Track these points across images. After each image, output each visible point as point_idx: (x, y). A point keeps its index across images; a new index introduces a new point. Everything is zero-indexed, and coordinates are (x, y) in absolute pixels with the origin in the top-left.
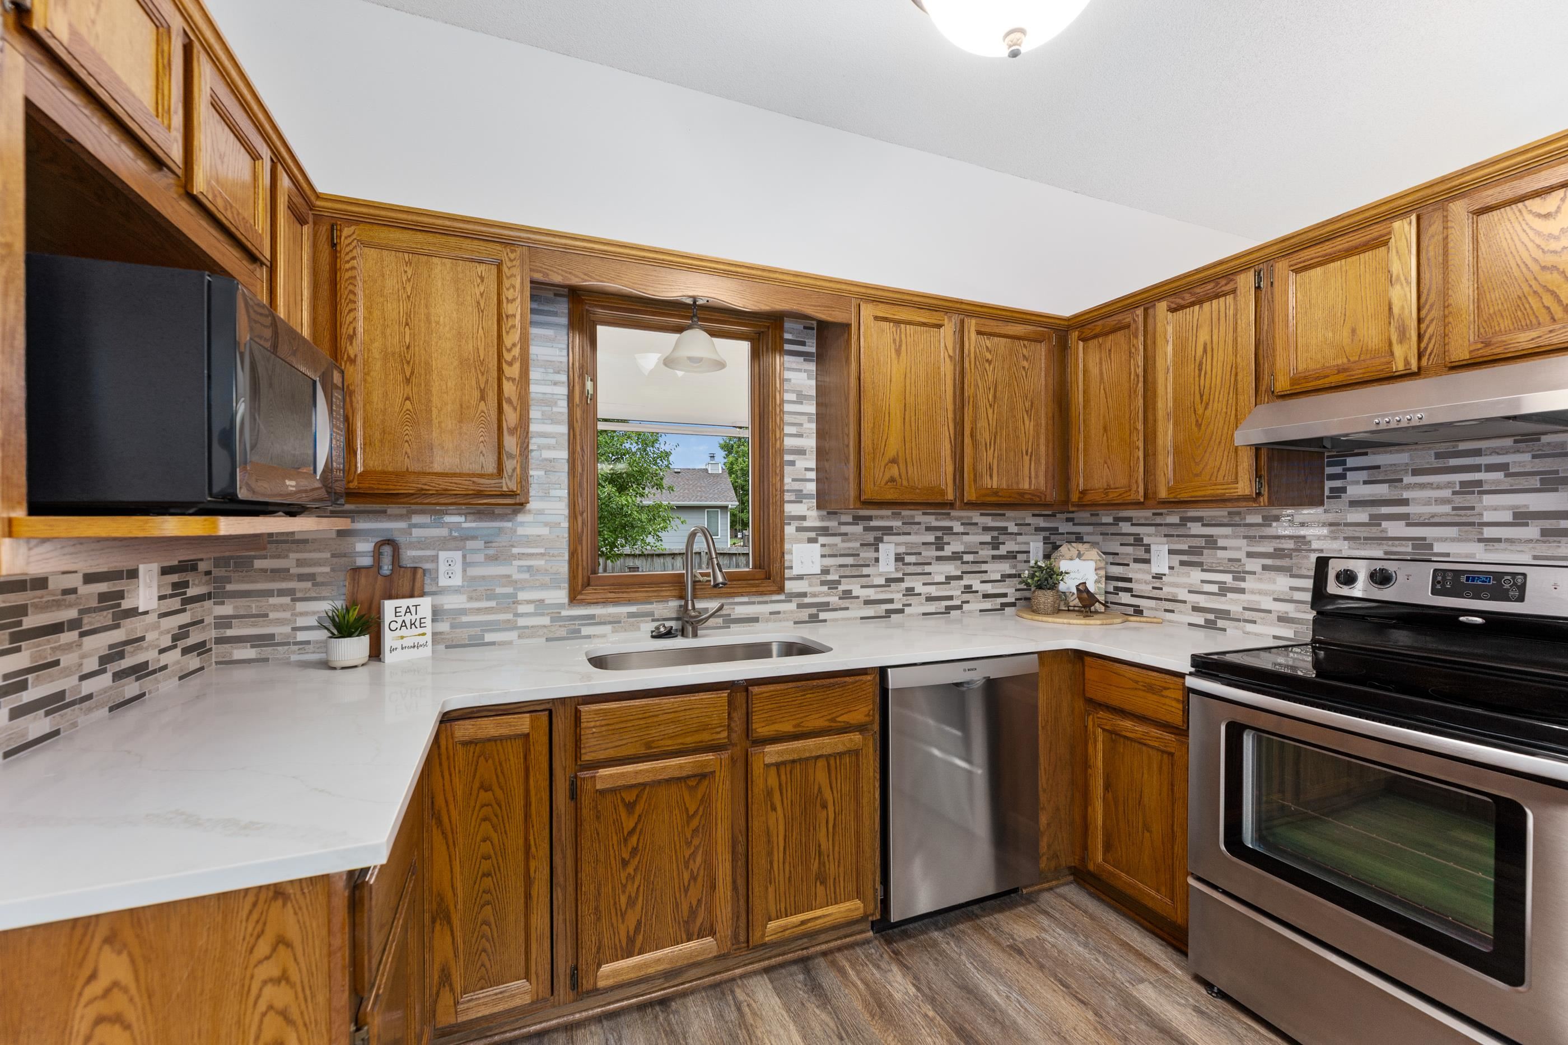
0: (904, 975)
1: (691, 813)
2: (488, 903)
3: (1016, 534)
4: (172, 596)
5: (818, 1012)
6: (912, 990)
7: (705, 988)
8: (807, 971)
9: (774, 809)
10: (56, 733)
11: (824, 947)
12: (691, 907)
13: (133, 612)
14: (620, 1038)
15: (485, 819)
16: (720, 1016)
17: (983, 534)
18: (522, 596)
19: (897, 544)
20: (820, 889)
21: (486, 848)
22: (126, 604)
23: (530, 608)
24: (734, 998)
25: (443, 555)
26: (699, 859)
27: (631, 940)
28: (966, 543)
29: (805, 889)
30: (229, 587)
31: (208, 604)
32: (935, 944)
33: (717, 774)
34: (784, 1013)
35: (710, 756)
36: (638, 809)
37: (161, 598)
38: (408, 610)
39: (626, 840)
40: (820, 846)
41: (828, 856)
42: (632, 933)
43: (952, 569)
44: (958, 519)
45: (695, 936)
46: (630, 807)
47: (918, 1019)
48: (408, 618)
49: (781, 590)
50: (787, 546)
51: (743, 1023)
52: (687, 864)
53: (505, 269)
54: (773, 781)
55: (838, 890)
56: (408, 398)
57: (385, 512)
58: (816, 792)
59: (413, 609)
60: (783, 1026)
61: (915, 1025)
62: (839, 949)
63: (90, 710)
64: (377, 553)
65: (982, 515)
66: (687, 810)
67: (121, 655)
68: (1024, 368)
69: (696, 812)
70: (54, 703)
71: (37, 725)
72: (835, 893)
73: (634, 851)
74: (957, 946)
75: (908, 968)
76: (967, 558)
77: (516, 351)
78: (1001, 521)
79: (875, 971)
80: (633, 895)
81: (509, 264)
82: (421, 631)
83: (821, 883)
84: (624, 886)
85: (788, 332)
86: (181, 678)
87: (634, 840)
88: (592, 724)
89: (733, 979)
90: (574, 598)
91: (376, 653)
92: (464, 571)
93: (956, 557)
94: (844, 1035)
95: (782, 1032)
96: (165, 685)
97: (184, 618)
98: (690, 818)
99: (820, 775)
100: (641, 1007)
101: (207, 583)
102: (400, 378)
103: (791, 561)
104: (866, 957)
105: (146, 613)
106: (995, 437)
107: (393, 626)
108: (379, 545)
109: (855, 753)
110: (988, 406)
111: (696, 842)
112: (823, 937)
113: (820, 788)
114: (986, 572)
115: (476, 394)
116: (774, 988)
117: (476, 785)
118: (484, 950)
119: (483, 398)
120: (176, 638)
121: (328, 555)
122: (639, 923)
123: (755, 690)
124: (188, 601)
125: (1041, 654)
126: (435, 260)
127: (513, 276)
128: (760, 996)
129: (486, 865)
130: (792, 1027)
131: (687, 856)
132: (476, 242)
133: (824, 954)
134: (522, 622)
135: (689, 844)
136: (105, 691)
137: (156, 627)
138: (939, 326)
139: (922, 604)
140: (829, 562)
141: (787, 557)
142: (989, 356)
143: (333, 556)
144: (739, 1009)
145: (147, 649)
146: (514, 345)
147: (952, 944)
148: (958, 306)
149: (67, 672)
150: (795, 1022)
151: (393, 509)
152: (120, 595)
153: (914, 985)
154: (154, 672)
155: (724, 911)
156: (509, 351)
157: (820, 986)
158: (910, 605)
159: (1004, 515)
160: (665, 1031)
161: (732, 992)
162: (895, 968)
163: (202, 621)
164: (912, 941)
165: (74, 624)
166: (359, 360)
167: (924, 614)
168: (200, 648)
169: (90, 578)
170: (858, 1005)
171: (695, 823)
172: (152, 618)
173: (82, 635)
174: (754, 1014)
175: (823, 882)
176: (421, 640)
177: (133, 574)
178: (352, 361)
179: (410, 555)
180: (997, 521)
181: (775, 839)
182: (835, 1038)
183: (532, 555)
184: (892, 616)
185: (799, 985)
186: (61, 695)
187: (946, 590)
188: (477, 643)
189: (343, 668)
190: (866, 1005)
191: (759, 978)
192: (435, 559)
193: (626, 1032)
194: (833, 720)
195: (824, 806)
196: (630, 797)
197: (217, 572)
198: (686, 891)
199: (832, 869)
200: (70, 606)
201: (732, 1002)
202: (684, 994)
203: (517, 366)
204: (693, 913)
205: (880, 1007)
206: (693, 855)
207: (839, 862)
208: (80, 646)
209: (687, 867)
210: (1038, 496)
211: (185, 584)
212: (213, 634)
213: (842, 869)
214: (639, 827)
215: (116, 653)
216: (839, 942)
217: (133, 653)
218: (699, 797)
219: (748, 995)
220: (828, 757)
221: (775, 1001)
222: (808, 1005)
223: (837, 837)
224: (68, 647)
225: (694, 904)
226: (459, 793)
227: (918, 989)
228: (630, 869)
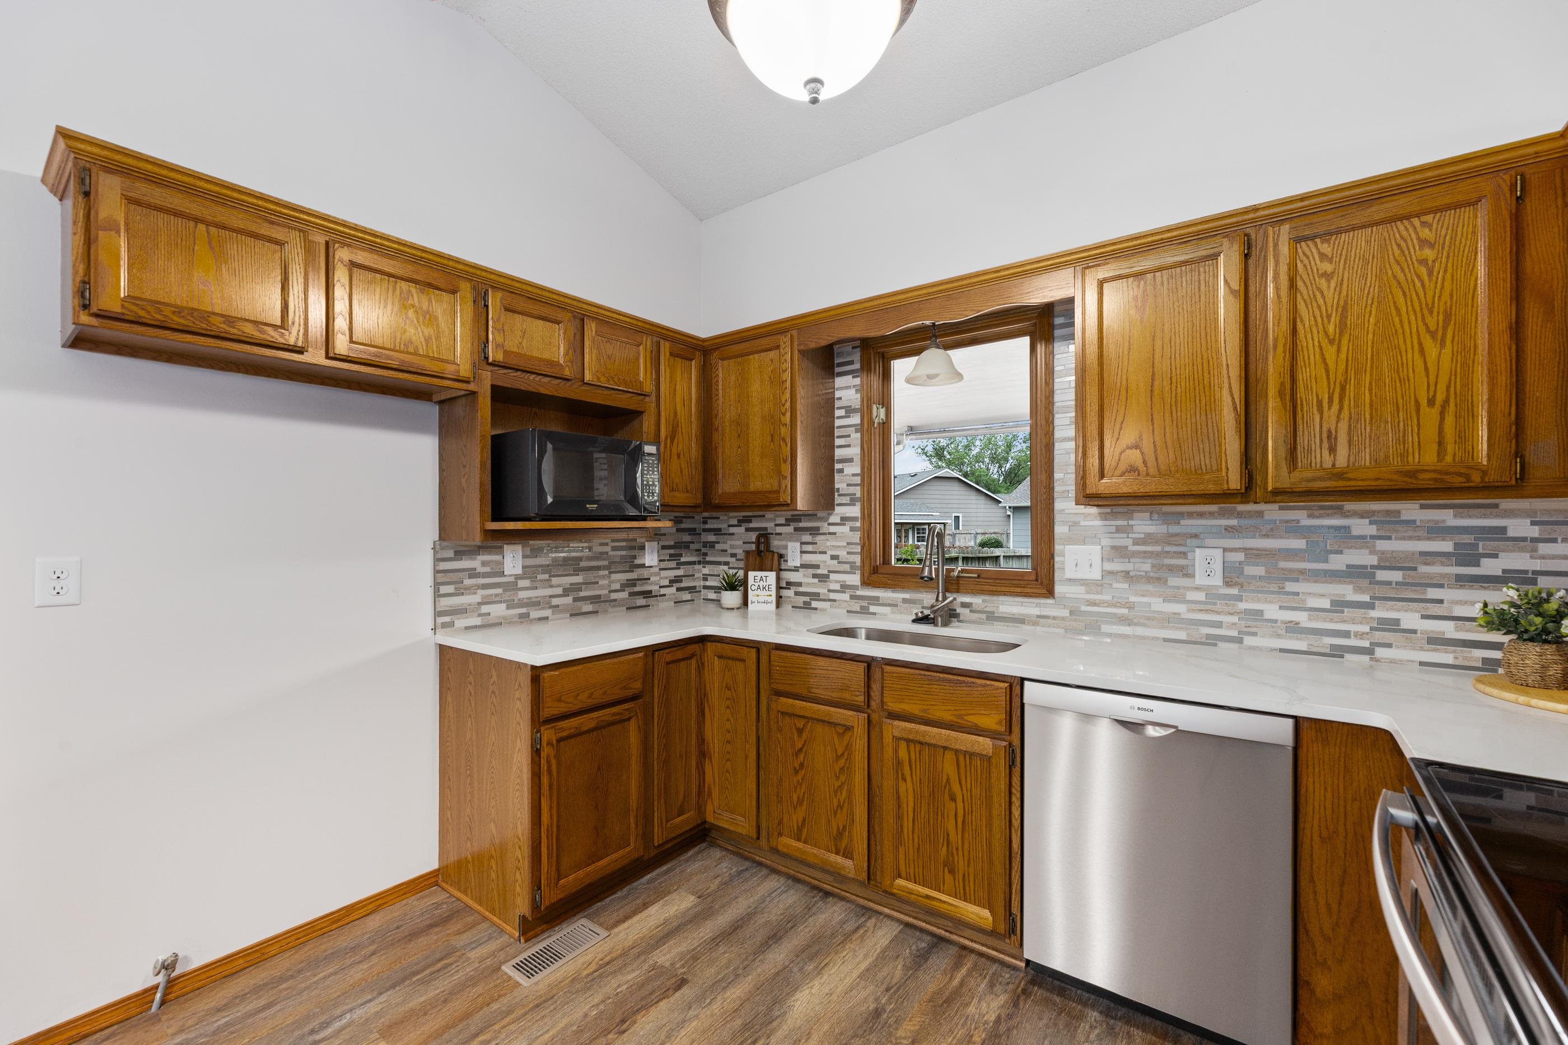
0: (1003, 1006)
1: (839, 753)
2: (728, 760)
3: (1534, 540)
4: (668, 560)
5: (900, 967)
6: (993, 1017)
7: (858, 905)
8: (933, 946)
9: (904, 780)
10: (597, 612)
11: (967, 943)
12: (838, 828)
13: (643, 566)
14: (786, 891)
15: (728, 707)
16: (843, 923)
17: (1429, 539)
18: (832, 576)
19: (1225, 550)
20: (948, 877)
21: (728, 726)
22: (637, 562)
23: (837, 587)
24: (866, 921)
25: (790, 545)
26: (844, 792)
27: (800, 829)
28: (1383, 553)
29: (933, 867)
30: (708, 559)
31: (697, 567)
32: (1081, 1017)
33: (855, 730)
34: (878, 951)
35: (851, 713)
36: (804, 736)
37: (660, 561)
38: (761, 579)
39: (797, 755)
40: (948, 835)
41: (957, 849)
42: (800, 824)
43: (1347, 592)
44: (1362, 515)
45: (841, 853)
46: (800, 731)
47: (960, 1033)
48: (761, 584)
49: (1050, 593)
50: (1058, 547)
51: (847, 937)
52: (836, 792)
53: (782, 350)
54: (903, 753)
55: (967, 889)
56: (739, 447)
57: (764, 516)
58: (944, 781)
59: (764, 578)
60: (866, 956)
61: (951, 1031)
62: (981, 955)
63: (615, 606)
64: (758, 542)
65: (1423, 507)
66: (836, 750)
67: (635, 585)
68: (1423, 262)
69: (843, 754)
70: (595, 599)
71: (588, 607)
72: (964, 889)
73: (802, 765)
74: (1098, 1035)
75: (1016, 1005)
76: (1381, 575)
77: (788, 404)
78: (1484, 516)
79: (983, 986)
80: (801, 797)
81: (784, 346)
82: (770, 593)
83: (950, 872)
84: (796, 788)
85: (1059, 316)
86: (675, 603)
87: (802, 756)
88: (776, 664)
89: (880, 913)
90: (866, 583)
91: (745, 603)
92: (801, 556)
93: (1355, 573)
94: (891, 991)
95: (861, 956)
96: (665, 605)
97: (680, 572)
98: (839, 757)
99: (948, 766)
100: (814, 888)
101: (698, 555)
102: (736, 435)
103: (1063, 563)
104: (994, 974)
105: (651, 567)
106: (1343, 389)
107: (753, 588)
108: (758, 538)
109: (987, 759)
110: (1325, 343)
111: (843, 778)
112: (968, 933)
113: (948, 780)
114: (1441, 601)
115: (769, 438)
116: (896, 936)
117: (724, 685)
118: (727, 788)
119: (772, 441)
120: (671, 581)
121: (741, 542)
122: (804, 820)
123: (888, 668)
124: (679, 565)
125: (1298, 721)
126: (751, 357)
127: (786, 353)
128: (880, 933)
129: (728, 736)
130: (870, 960)
131: (836, 787)
132: (768, 338)
133: (964, 948)
134: (832, 596)
135: (838, 778)
136: (624, 599)
137: (656, 574)
138: (1215, 256)
139: (1279, 636)
140: (1116, 566)
141: (1057, 559)
142: (1328, 267)
143: (744, 543)
144: (858, 928)
145: (651, 584)
146: (786, 401)
147: (1096, 1032)
148: (1251, 216)
149: (602, 588)
150: (877, 959)
151: (769, 515)
152: (635, 557)
153: (999, 1017)
154: (657, 596)
155: (860, 846)
156: (783, 405)
157: (927, 960)
158: (1255, 634)
159: (1496, 506)
160: (808, 905)
161: (870, 918)
162: (1003, 998)
163: (694, 575)
164: (1058, 999)
165: (605, 568)
166: (720, 428)
167: (1282, 650)
168: (691, 589)
169: (614, 549)
170: (932, 988)
171: (841, 762)
172: (657, 570)
173: (610, 573)
174: (862, 937)
175: (952, 871)
176: (769, 599)
177: (642, 548)
178: (717, 429)
179: (776, 543)
180: (1470, 517)
181: (905, 807)
182: (884, 986)
183: (839, 547)
184: (1221, 644)
185: (914, 947)
186: (599, 596)
187: (1331, 620)
188: (807, 606)
189: (727, 609)
190: (939, 992)
191: (897, 924)
192: (786, 547)
193: (792, 892)
194: (960, 716)
195: (953, 799)
196: (800, 724)
197: (704, 550)
198: (835, 814)
199: (961, 865)
200: (604, 559)
201: (860, 922)
202: (843, 899)
203: (788, 414)
204: (840, 834)
205: (945, 1002)
206: (841, 787)
207: (969, 861)
208: (609, 577)
209: (836, 796)
210: (1460, 474)
211: (681, 555)
212: (702, 583)
213: (971, 870)
214: (805, 749)
215: (632, 583)
216: (984, 949)
217: (641, 585)
218: (845, 743)
219: (875, 926)
220: (957, 751)
221: (884, 942)
222: (900, 960)
223: (966, 836)
224: (603, 577)
225: (841, 828)
226: (716, 686)
227: (998, 1020)
228: (799, 777)
